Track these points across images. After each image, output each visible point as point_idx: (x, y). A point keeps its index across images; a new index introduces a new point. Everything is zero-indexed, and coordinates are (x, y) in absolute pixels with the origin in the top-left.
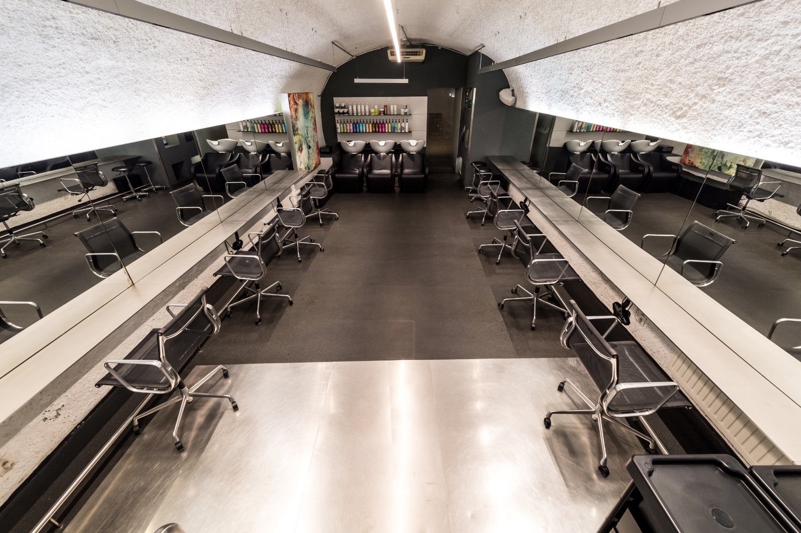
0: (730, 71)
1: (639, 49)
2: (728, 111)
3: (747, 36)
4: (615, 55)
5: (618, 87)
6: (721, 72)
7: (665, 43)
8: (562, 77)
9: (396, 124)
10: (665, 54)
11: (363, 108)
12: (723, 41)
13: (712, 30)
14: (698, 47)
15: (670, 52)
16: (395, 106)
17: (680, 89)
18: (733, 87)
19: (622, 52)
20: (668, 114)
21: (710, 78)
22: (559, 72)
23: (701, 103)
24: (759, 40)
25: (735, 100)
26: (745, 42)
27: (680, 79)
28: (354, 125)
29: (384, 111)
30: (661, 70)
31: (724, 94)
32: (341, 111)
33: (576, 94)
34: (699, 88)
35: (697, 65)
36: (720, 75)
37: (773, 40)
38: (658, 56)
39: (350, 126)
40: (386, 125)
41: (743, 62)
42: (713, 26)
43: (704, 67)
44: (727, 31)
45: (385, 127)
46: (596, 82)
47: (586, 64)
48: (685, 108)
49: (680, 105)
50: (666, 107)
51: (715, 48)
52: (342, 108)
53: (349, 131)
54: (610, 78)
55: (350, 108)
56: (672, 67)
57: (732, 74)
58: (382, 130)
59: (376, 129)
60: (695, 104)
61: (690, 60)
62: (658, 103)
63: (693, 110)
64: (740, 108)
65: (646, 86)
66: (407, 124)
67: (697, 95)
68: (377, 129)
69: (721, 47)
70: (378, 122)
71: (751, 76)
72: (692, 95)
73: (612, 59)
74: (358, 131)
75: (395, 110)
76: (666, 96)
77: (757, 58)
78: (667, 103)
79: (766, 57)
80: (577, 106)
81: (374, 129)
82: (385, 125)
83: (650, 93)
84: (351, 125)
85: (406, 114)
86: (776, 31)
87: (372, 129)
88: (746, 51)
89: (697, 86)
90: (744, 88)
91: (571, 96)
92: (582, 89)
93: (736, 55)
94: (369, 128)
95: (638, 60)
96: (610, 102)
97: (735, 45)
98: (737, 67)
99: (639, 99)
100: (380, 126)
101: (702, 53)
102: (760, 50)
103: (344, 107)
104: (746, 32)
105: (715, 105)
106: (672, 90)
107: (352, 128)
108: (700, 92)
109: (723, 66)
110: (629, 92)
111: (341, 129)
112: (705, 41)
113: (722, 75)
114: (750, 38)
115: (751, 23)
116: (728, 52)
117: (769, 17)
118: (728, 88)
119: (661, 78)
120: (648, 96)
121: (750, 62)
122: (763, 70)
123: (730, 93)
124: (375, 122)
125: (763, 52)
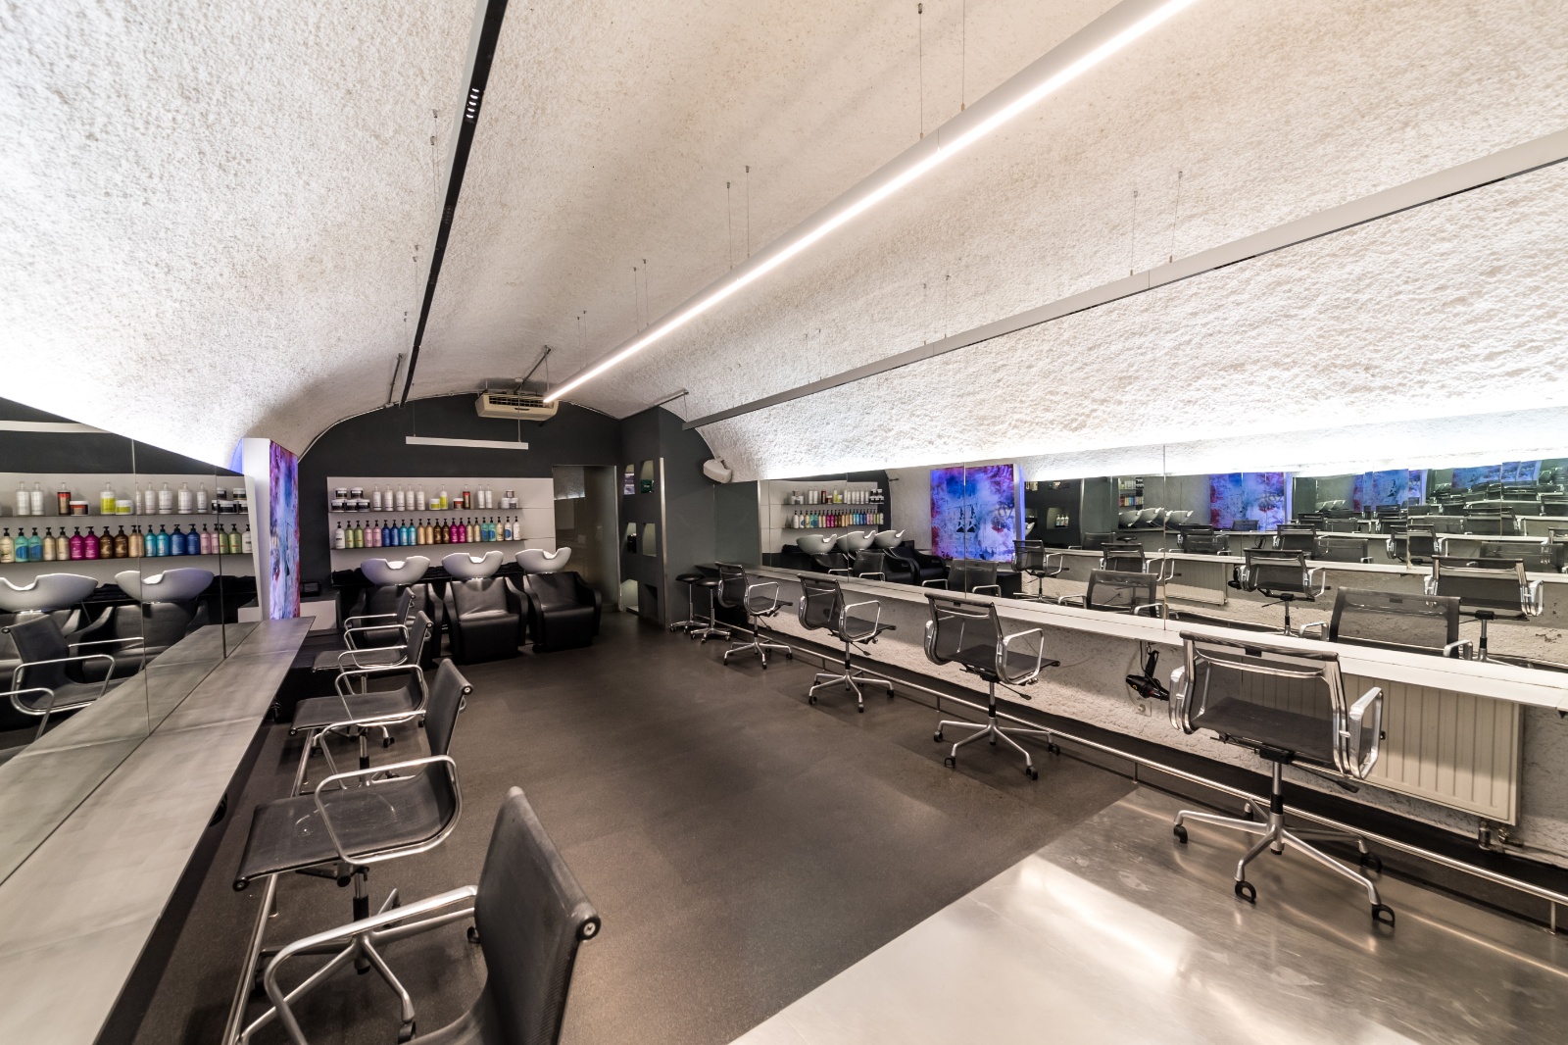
0: (1135, 368)
1: (1001, 363)
2: (1142, 409)
3: (1153, 330)
4: (958, 376)
5: (962, 416)
6: (1122, 371)
7: (1042, 351)
8: (849, 422)
9: (492, 526)
10: (1041, 364)
11: (411, 496)
12: (1122, 339)
13: (1108, 329)
14: (1090, 349)
15: (1048, 360)
16: (489, 495)
17: (1067, 399)
18: (1142, 383)
19: (971, 370)
20: (1057, 430)
21: (1109, 380)
22: (842, 415)
23: (1102, 408)
24: (1167, 333)
25: (1148, 395)
26: (1152, 336)
27: (1065, 389)
28: (387, 531)
29: (463, 503)
30: (1035, 383)
31: (1133, 392)
32: (353, 502)
33: (878, 440)
34: (1096, 393)
35: (1087, 369)
36: (1120, 375)
37: (1182, 330)
38: (1030, 367)
39: (374, 534)
40: (470, 529)
41: (1149, 356)
42: (1110, 324)
43: (1098, 370)
44: (1127, 329)
45: (466, 532)
46: (918, 416)
47: (899, 395)
48: (1080, 418)
49: (1072, 416)
50: (1052, 422)
51: (1113, 348)
52: (354, 496)
53: (370, 545)
54: (946, 407)
55: (378, 498)
56: (1052, 377)
57: (1137, 371)
58: (459, 538)
59: (443, 536)
60: (1094, 410)
61: (1077, 365)
62: (1037, 420)
63: (1094, 418)
64: (1158, 402)
65: (1012, 405)
66: (516, 525)
67: (1094, 400)
68: (447, 537)
69: (1120, 346)
70: (450, 524)
71: (1163, 368)
72: (1086, 402)
73: (951, 380)
74: (396, 542)
75: (489, 500)
76: (1047, 410)
77: (1166, 350)
78: (1051, 418)
79: (1177, 348)
80: (883, 454)
81: (439, 537)
82: (465, 528)
83: (1020, 413)
84: (378, 531)
85: (513, 507)
86: (1185, 322)
87: (435, 537)
88: (1151, 345)
89: (1092, 391)
90: (1156, 382)
91: (868, 445)
92: (890, 430)
93: (1139, 351)
94: (427, 536)
95: (998, 376)
96: (949, 437)
97: (1138, 341)
98: (1142, 363)
99: (1002, 423)
100: (454, 530)
101: (1096, 355)
102: (1168, 342)
103: (361, 495)
104: (1151, 327)
105: (1123, 406)
106: (1055, 402)
107: (379, 537)
108: (1098, 397)
109: (1125, 365)
110: (984, 418)
111: (347, 541)
112: (1099, 342)
113: (1125, 374)
114: (1157, 331)
115: (1156, 317)
116: (1129, 349)
117: (1178, 310)
118: (1136, 385)
119: (1035, 392)
120: (1016, 417)
121: (1158, 355)
122: (1175, 361)
123: (1140, 390)
124: (442, 524)
125: (1172, 344)
